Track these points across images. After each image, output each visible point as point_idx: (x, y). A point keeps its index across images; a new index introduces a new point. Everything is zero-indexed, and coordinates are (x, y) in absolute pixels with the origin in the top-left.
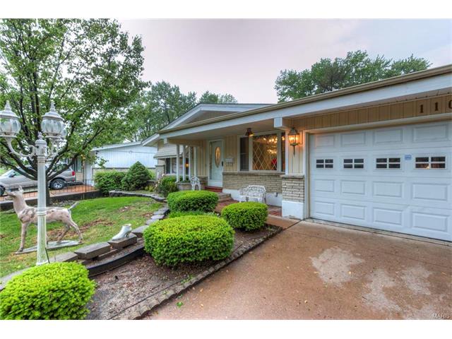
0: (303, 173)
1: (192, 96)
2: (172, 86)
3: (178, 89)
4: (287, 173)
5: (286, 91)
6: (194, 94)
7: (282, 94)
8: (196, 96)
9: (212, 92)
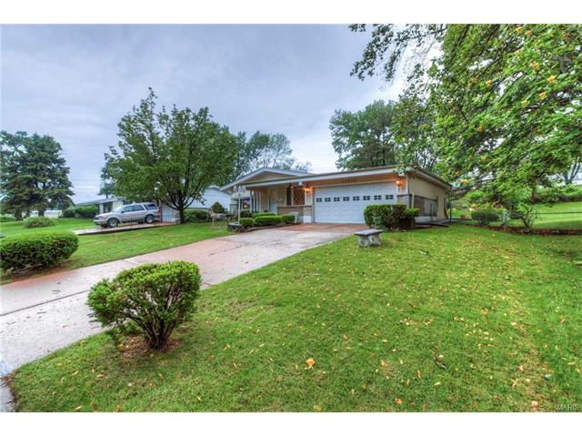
0: (311, 204)
1: (242, 135)
2: (222, 126)
3: (227, 128)
4: (306, 204)
5: (341, 131)
6: (244, 134)
7: (337, 135)
8: (246, 136)
9: (262, 133)
